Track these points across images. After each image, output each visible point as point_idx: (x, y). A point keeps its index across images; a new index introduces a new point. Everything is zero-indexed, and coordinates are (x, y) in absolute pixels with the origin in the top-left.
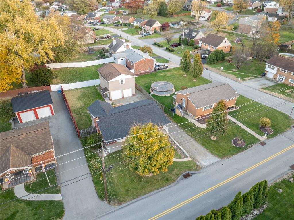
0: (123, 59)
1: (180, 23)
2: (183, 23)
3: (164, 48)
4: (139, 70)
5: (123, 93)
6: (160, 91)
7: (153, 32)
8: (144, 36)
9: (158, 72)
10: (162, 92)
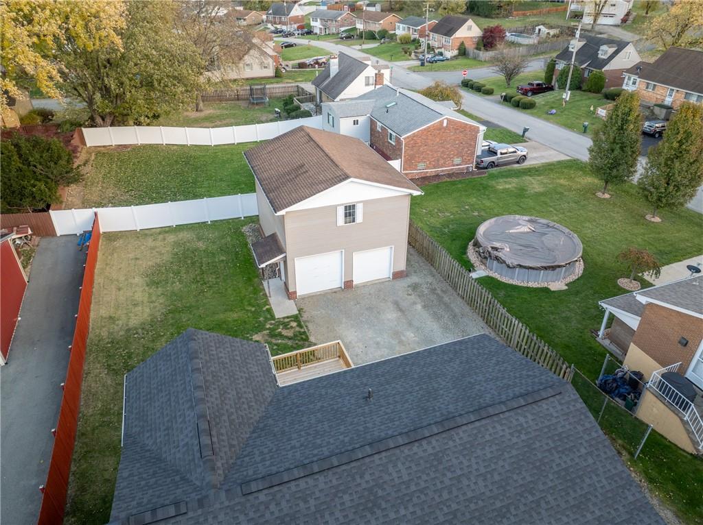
0: (361, 119)
1: (537, 31)
2: (547, 31)
3: (497, 97)
4: (421, 166)
5: (348, 265)
6: (520, 266)
7: (456, 52)
8: (426, 64)
9: (492, 177)
10: (531, 268)
